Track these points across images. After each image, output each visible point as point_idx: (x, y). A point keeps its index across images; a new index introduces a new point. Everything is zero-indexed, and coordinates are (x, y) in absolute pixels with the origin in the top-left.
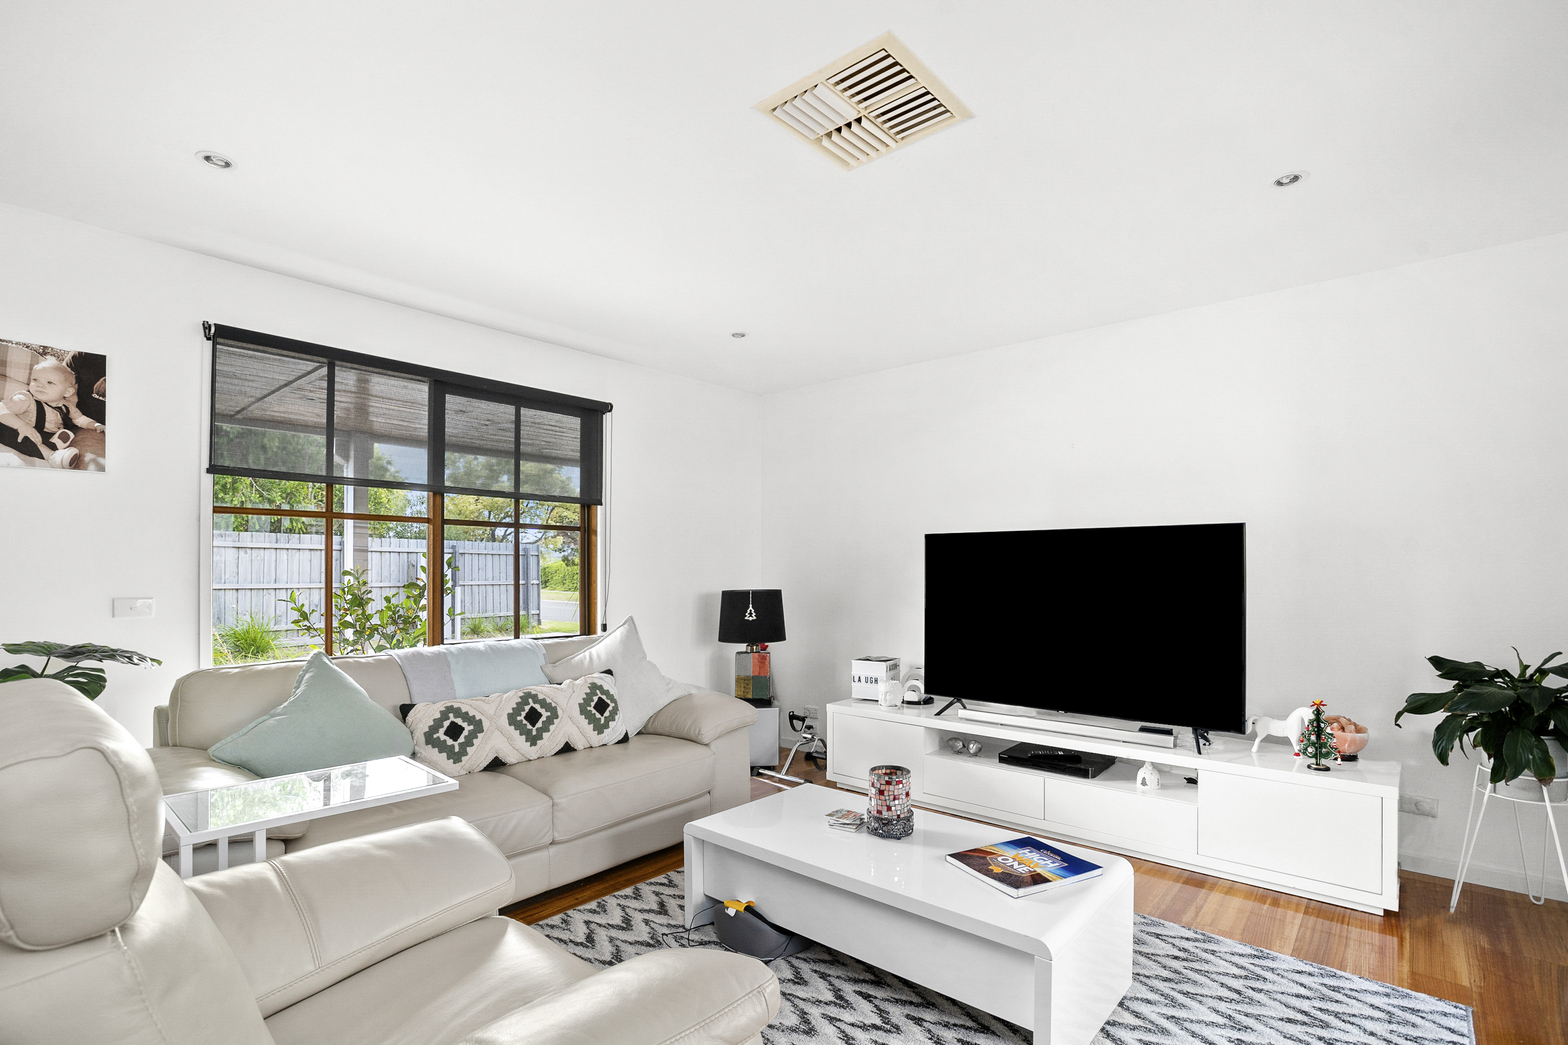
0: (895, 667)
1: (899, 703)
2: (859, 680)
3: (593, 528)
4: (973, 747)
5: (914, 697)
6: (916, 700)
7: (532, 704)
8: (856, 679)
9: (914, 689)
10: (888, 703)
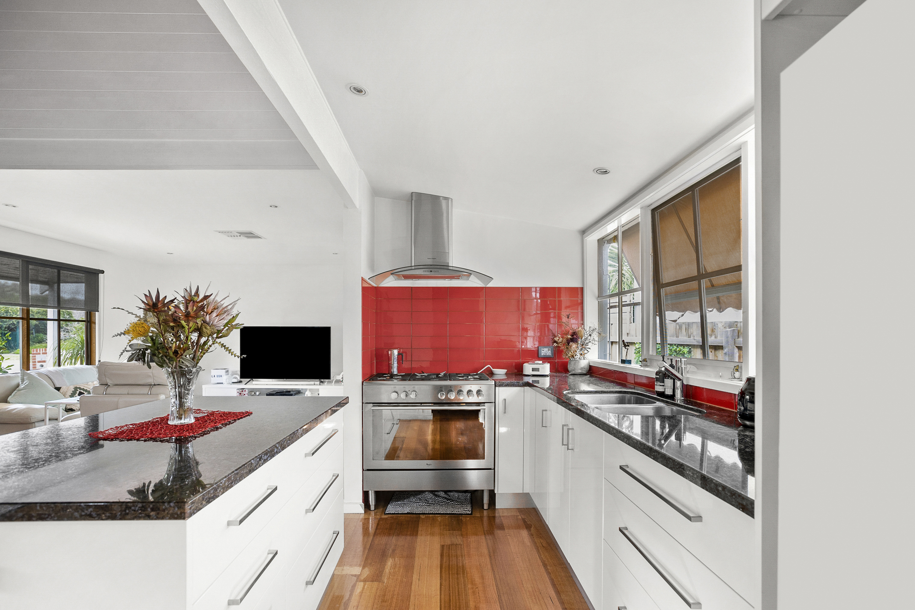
0: (227, 371)
1: (231, 383)
2: (214, 376)
3: (93, 321)
4: (257, 393)
5: (235, 381)
6: (237, 381)
7: (79, 390)
8: (213, 376)
9: (236, 378)
10: (227, 382)
